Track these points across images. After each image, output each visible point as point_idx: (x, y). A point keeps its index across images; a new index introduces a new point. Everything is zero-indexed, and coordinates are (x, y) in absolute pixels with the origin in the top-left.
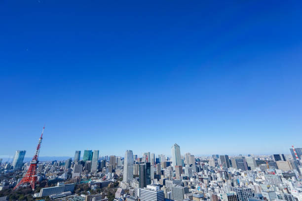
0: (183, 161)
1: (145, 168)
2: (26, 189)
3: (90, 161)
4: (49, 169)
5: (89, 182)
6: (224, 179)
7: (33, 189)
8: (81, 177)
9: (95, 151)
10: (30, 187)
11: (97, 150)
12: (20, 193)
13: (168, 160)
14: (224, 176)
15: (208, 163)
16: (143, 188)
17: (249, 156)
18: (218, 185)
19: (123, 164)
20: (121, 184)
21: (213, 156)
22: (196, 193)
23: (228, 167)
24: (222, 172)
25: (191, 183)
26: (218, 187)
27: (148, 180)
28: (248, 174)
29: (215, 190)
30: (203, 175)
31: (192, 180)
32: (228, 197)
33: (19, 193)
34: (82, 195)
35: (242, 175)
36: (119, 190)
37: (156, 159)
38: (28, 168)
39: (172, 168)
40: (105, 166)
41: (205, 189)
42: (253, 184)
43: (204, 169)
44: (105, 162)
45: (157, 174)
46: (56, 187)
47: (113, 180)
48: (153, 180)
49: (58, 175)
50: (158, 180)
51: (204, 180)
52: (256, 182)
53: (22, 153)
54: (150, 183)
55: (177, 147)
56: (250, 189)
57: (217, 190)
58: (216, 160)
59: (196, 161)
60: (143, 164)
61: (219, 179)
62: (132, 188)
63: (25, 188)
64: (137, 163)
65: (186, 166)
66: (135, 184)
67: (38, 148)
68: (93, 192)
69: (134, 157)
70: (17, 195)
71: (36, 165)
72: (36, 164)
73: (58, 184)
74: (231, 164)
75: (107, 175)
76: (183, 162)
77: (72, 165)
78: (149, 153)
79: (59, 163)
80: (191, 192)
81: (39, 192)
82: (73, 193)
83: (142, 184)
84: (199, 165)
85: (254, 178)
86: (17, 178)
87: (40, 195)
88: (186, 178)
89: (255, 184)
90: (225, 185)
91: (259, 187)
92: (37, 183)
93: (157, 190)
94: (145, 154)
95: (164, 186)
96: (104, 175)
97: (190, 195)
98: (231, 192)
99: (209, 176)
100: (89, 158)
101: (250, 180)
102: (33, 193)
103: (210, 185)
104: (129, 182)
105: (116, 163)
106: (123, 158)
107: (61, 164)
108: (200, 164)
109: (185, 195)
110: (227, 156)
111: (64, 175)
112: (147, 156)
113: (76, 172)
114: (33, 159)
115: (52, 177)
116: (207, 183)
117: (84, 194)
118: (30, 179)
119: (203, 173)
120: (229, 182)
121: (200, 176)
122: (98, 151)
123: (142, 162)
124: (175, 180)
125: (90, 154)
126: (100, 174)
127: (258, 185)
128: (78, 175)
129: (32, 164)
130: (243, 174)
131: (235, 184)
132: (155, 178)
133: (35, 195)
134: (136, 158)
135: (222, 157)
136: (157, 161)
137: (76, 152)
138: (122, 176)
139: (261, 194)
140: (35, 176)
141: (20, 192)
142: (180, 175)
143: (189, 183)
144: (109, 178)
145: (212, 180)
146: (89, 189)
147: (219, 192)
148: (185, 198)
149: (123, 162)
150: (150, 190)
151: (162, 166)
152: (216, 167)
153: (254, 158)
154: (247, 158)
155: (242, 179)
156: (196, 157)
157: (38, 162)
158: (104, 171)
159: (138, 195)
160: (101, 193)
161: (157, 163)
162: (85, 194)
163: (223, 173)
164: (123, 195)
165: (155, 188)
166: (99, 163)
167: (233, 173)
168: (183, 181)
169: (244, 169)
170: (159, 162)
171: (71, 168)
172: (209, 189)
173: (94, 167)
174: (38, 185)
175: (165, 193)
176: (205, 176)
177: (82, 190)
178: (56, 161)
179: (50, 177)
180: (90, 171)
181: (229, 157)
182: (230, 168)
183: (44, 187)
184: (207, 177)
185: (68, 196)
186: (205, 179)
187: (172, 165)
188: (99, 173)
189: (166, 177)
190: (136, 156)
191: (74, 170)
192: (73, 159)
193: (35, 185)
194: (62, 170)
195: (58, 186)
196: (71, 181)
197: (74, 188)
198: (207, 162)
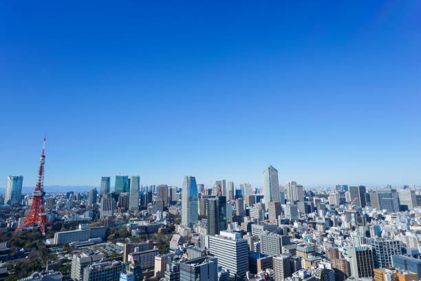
0: (283, 194)
1: (218, 205)
2: (33, 233)
3: (126, 194)
4: (63, 205)
5: (128, 225)
6: (353, 224)
7: (44, 234)
8: (114, 217)
9: (134, 177)
10: (39, 230)
11: (136, 175)
12: (26, 239)
13: (256, 193)
14: (353, 220)
15: (327, 199)
16: (213, 235)
17: (405, 187)
18: (341, 234)
19: (181, 198)
20: (179, 228)
21: (338, 187)
22: (303, 246)
23: (364, 205)
24: (350, 213)
25: (295, 230)
26: (340, 238)
27: (223, 223)
28: (398, 218)
29: (336, 241)
30: (317, 218)
31: (296, 225)
32: (357, 252)
33: (23, 239)
34: (119, 244)
35: (386, 220)
36: (176, 237)
37: (237, 191)
38: (30, 202)
39: (263, 206)
40: (151, 201)
41: (318, 240)
42: (404, 234)
43: (319, 207)
44: (150, 194)
45: (238, 214)
46: (77, 230)
47: (165, 223)
48: (230, 223)
49: (78, 213)
50: (239, 224)
51: (317, 225)
52: (412, 231)
53: (18, 180)
54: (225, 228)
55: (273, 172)
56: (398, 242)
57: (338, 241)
58: (343, 193)
59: (307, 195)
60: (214, 199)
61: (345, 225)
62: (197, 235)
63: (31, 231)
64: (203, 197)
65: (288, 203)
66: (201, 230)
67: (41, 172)
68: (134, 239)
69: (199, 187)
70: (21, 241)
71: (42, 199)
72: (41, 197)
73: (80, 226)
74: (369, 200)
75: (155, 215)
76: (283, 196)
77: (98, 200)
78: (224, 181)
79: (77, 196)
80: (293, 243)
81: (53, 237)
82: (105, 240)
83: (213, 230)
84: (310, 202)
85: (408, 225)
86: (17, 218)
87: (55, 241)
88: (286, 222)
89: (408, 234)
90: (353, 234)
91: (414, 239)
92: (48, 225)
93: (237, 238)
94: (217, 182)
95: (248, 234)
96: (151, 215)
97: (292, 247)
98: (362, 245)
99: (326, 219)
100: (125, 188)
101: (399, 228)
102: (45, 238)
103: (327, 234)
104: (191, 225)
105: (169, 196)
106: (181, 189)
107: (81, 198)
108: (312, 200)
109: (283, 248)
110: (363, 189)
111: (87, 213)
112: (220, 186)
113: (105, 209)
114: (36, 190)
115: (69, 217)
116: (322, 230)
117: (121, 241)
118: (36, 218)
119: (317, 215)
120: (362, 229)
121: (312, 219)
122: (138, 178)
123: (212, 195)
124: (269, 224)
125: (125, 182)
126: (144, 212)
127: (413, 235)
128: (108, 214)
129: (35, 196)
130: (388, 218)
131: (372, 232)
132: (234, 221)
133: (48, 242)
134: (202, 189)
135: (353, 190)
136: (238, 195)
137: (103, 179)
138: (180, 216)
139: (417, 251)
140: (43, 214)
141: (25, 236)
142: (277, 218)
143: (292, 230)
144: (158, 219)
145: (332, 226)
146: (129, 235)
147: (343, 245)
148: (283, 252)
149: (181, 195)
150: (226, 238)
151: (246, 202)
152: (341, 206)
153: (413, 192)
154: (401, 191)
155: (387, 226)
156: (307, 188)
157: (44, 193)
158: (150, 209)
159: (207, 245)
160: (148, 242)
161: (237, 197)
162: (123, 242)
163: (353, 215)
164: (182, 245)
165: (233, 236)
166: (142, 197)
167: (371, 215)
168: (281, 226)
169: (391, 209)
170: (241, 196)
171: (98, 203)
172: (325, 239)
173: (134, 203)
174: (49, 228)
175: (249, 243)
176: (320, 219)
177: (117, 236)
178: (72, 193)
179: (66, 216)
180: (127, 209)
181: (366, 188)
182: (367, 208)
183: (59, 230)
184: (324, 221)
185: (98, 245)
186: (319, 224)
187: (263, 201)
188: (142, 212)
189: (252, 220)
190: (203, 185)
191: (102, 207)
192: (99, 190)
193: (46, 228)
194: (83, 207)
195: (80, 230)
196: (98, 223)
197: (104, 233)
198: (326, 197)
